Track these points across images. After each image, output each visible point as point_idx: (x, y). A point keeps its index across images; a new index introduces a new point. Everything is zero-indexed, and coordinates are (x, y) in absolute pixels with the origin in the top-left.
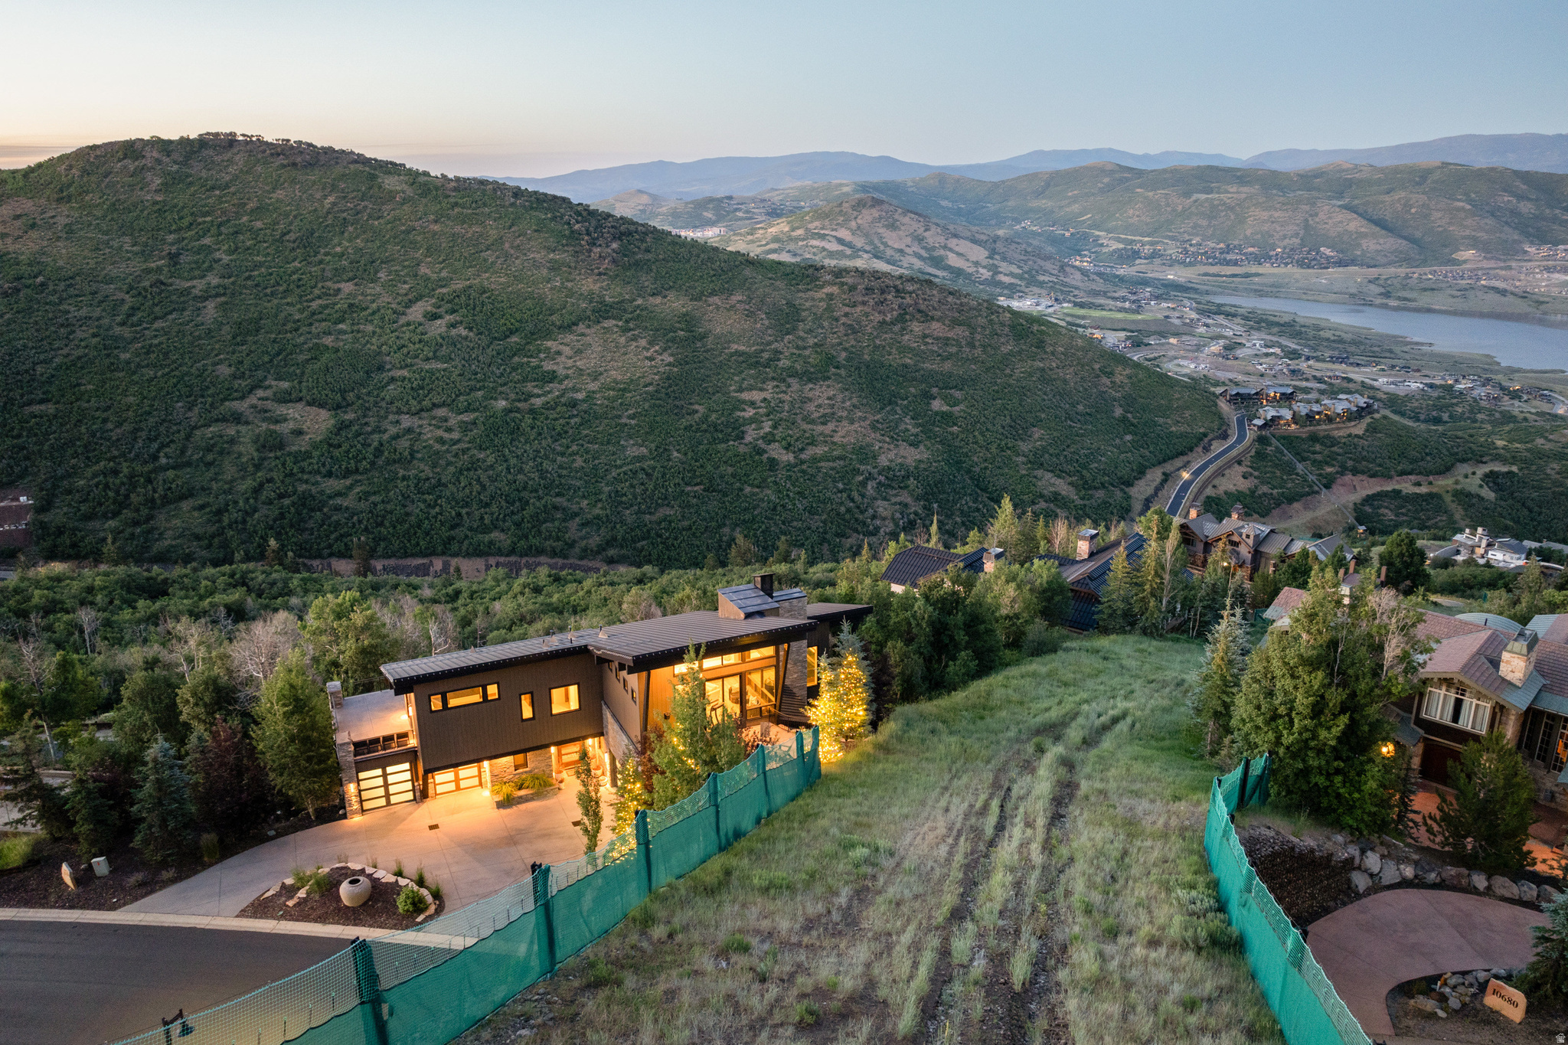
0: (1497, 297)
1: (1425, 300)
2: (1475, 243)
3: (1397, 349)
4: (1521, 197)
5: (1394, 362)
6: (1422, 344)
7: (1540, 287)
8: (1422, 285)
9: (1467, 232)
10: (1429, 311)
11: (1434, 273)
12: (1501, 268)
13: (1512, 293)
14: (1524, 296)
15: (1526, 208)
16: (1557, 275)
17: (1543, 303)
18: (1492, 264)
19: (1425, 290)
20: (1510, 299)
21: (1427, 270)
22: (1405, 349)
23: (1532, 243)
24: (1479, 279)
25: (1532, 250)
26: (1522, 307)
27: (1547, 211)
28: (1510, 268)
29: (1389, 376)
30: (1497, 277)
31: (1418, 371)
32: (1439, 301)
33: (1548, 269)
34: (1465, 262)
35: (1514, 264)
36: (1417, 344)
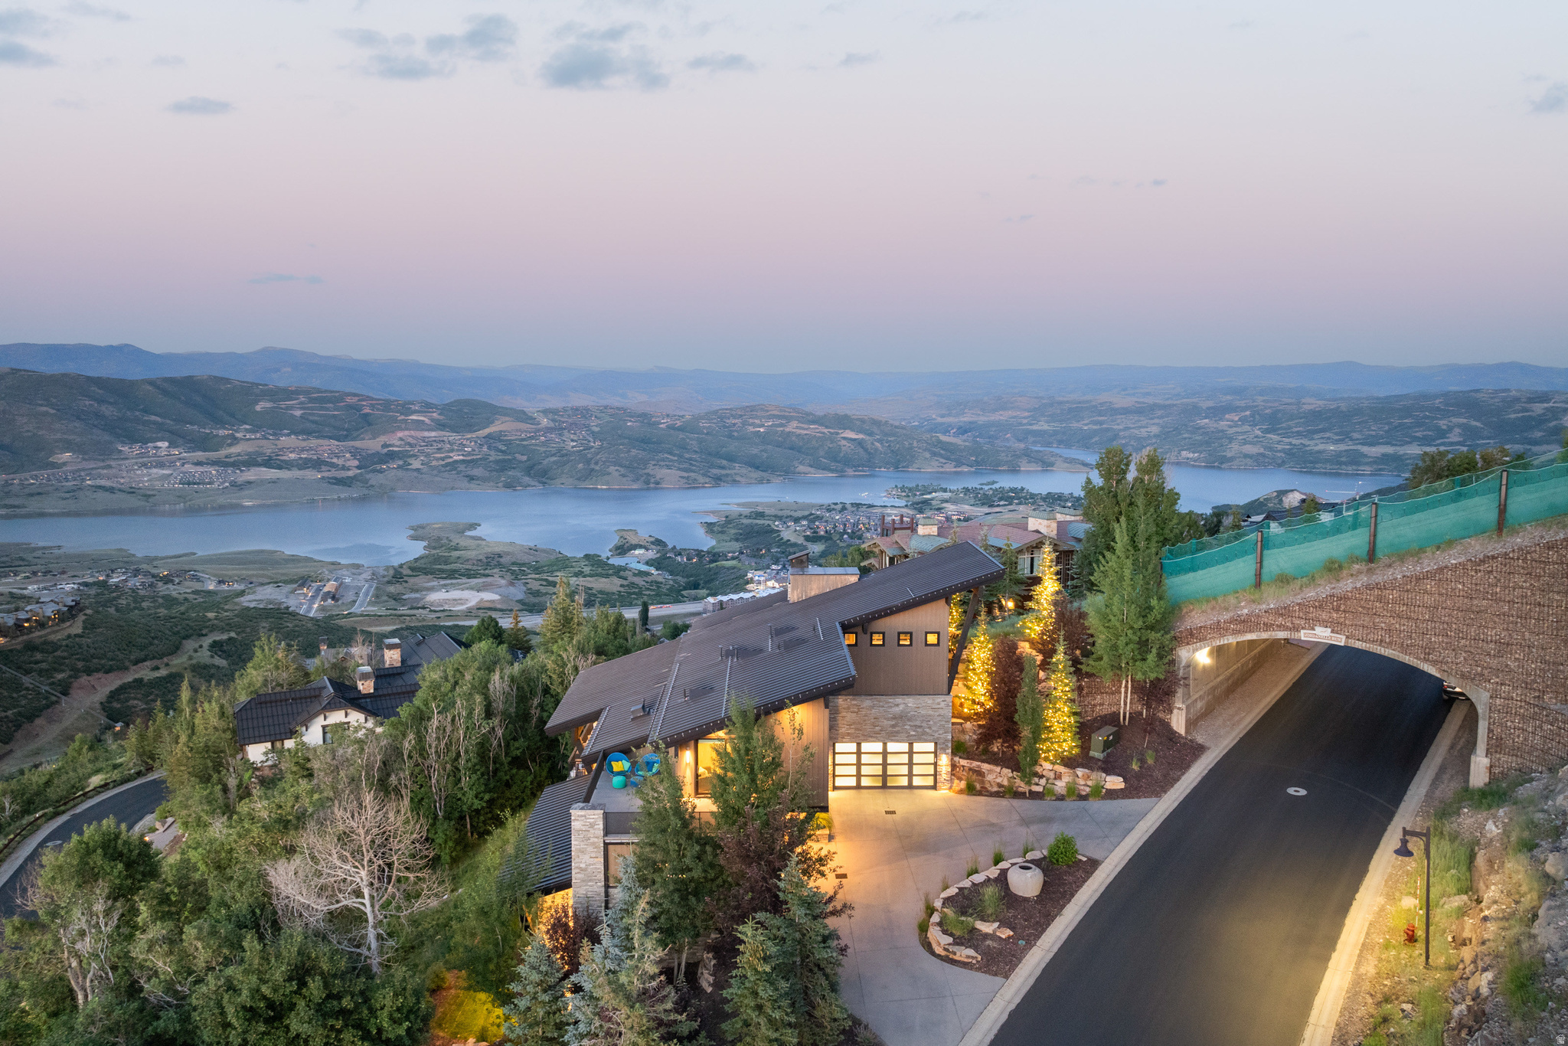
0: (107, 495)
1: (34, 505)
2: (68, 446)
3: (29, 557)
4: (101, 401)
5: (35, 568)
6: (51, 548)
7: (143, 482)
8: (27, 491)
9: (59, 436)
10: (42, 515)
11: (36, 477)
12: (103, 468)
13: (120, 490)
14: (132, 492)
15: (107, 410)
16: (154, 471)
17: (150, 496)
18: (92, 465)
19: (31, 495)
20: (122, 496)
21: (27, 475)
22: (35, 554)
23: (124, 443)
24: (83, 480)
25: (126, 449)
26: (133, 502)
27: (129, 413)
28: (110, 467)
29: (36, 582)
30: (100, 476)
31: (63, 573)
32: (50, 505)
33: (144, 465)
34: (64, 464)
35: (113, 463)
36: (44, 548)
